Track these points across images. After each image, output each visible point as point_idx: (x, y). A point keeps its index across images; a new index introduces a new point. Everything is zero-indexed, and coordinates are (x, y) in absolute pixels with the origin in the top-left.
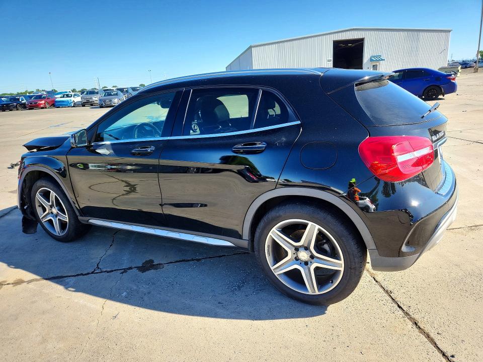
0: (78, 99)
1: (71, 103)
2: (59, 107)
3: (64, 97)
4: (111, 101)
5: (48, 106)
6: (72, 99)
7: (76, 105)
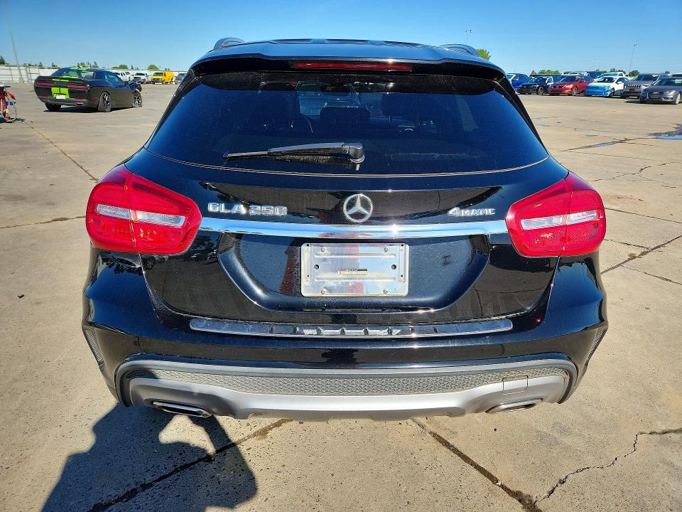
0: (619, 87)
1: (608, 91)
2: (590, 96)
3: (604, 81)
4: (662, 93)
5: (575, 93)
6: (613, 85)
7: (614, 94)
